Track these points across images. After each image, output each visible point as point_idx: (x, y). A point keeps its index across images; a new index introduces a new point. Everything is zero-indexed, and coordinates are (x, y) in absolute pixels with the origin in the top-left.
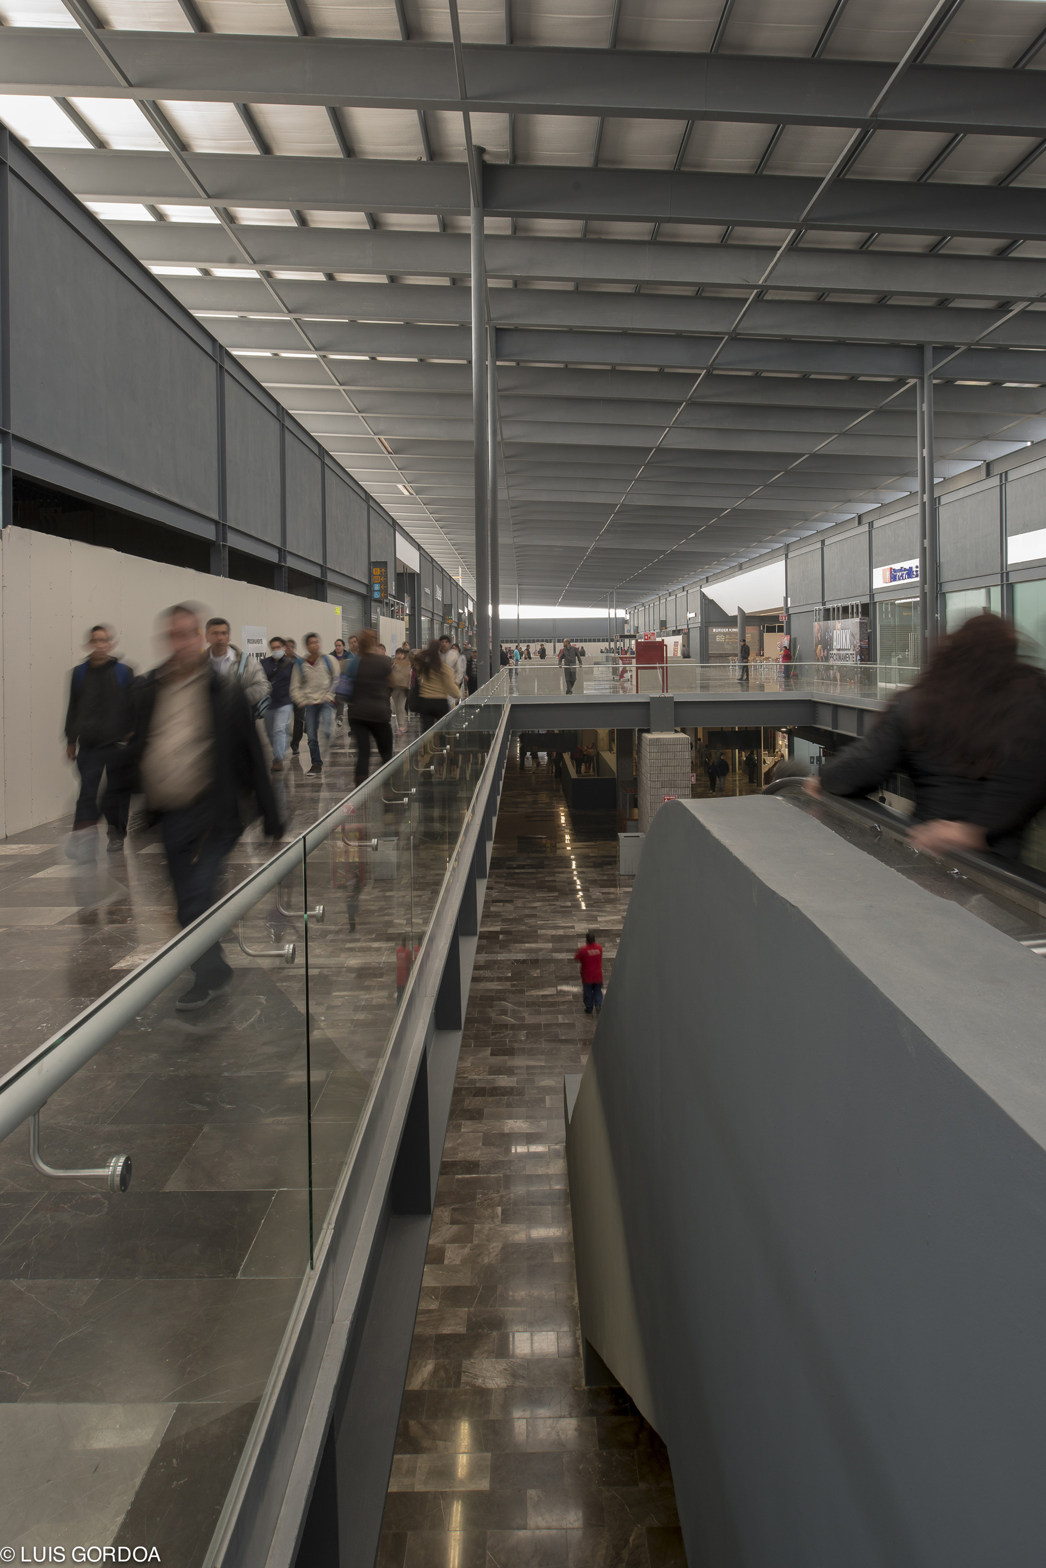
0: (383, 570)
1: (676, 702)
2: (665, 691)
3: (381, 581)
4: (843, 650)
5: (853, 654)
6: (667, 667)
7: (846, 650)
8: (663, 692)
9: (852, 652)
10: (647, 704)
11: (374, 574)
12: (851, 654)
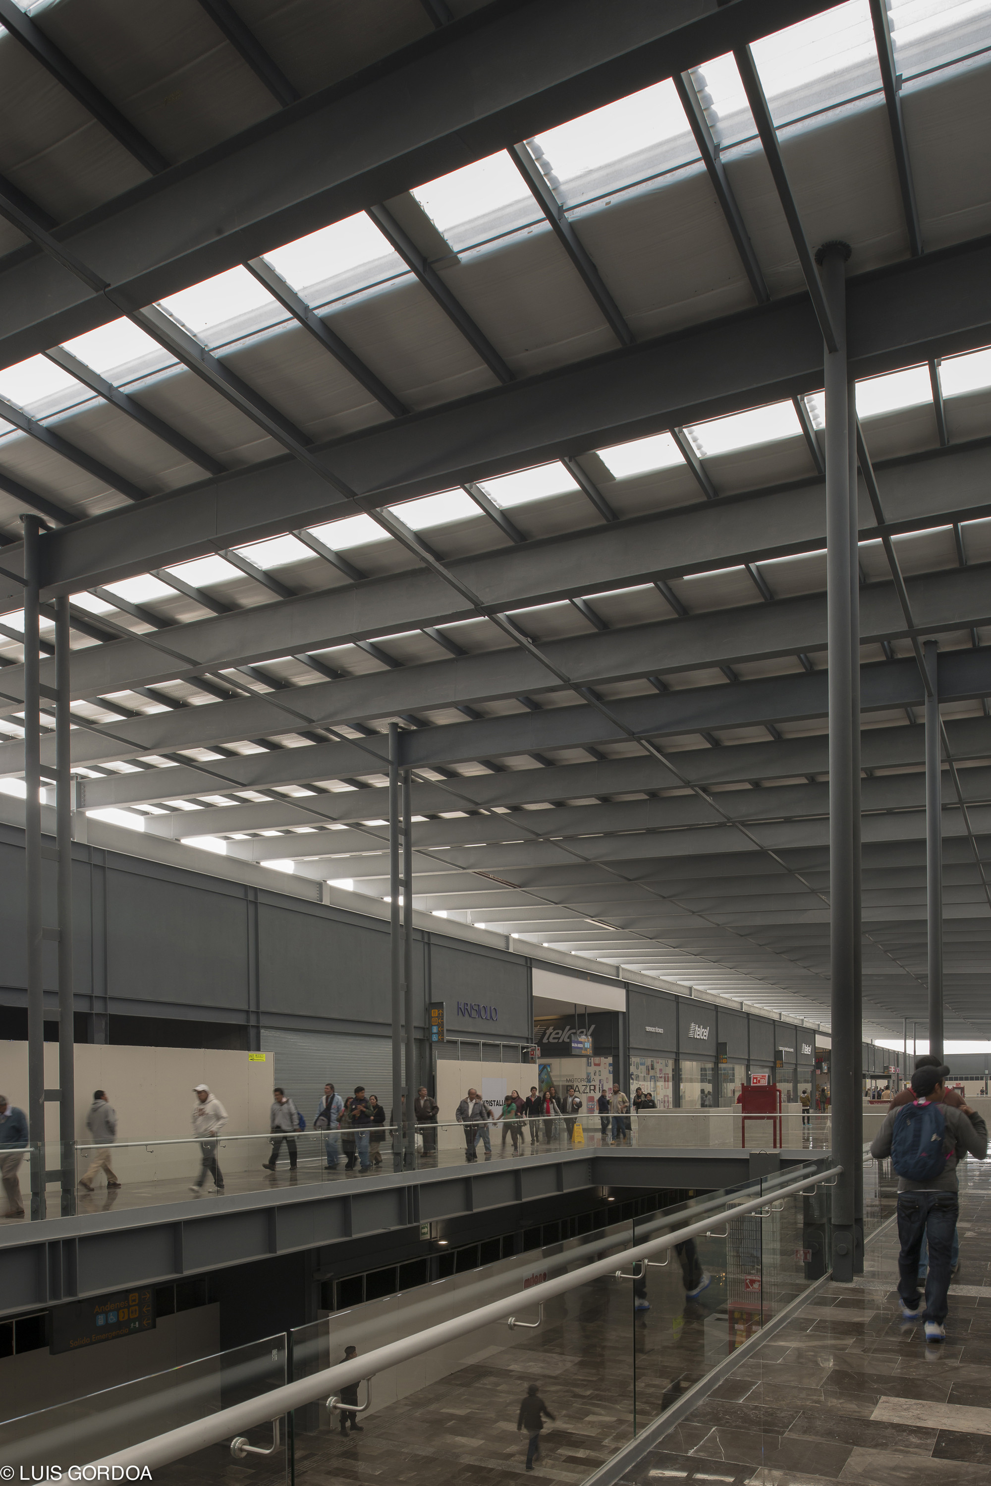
0: (441, 1011)
1: (782, 1161)
2: (778, 1145)
3: (439, 1023)
6: (780, 1117)
8: (775, 1147)
10: (745, 1161)
11: (433, 1016)
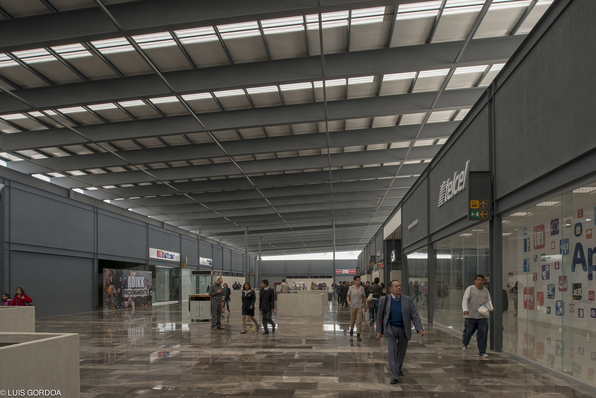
4: (137, 288)
5: (147, 290)
7: (141, 288)
9: (146, 289)
12: (145, 290)
